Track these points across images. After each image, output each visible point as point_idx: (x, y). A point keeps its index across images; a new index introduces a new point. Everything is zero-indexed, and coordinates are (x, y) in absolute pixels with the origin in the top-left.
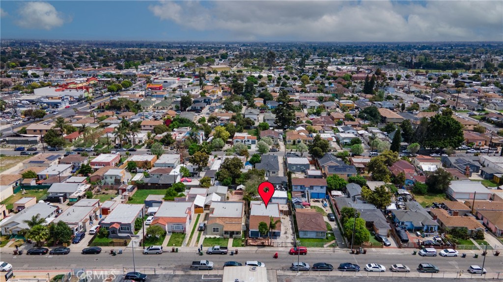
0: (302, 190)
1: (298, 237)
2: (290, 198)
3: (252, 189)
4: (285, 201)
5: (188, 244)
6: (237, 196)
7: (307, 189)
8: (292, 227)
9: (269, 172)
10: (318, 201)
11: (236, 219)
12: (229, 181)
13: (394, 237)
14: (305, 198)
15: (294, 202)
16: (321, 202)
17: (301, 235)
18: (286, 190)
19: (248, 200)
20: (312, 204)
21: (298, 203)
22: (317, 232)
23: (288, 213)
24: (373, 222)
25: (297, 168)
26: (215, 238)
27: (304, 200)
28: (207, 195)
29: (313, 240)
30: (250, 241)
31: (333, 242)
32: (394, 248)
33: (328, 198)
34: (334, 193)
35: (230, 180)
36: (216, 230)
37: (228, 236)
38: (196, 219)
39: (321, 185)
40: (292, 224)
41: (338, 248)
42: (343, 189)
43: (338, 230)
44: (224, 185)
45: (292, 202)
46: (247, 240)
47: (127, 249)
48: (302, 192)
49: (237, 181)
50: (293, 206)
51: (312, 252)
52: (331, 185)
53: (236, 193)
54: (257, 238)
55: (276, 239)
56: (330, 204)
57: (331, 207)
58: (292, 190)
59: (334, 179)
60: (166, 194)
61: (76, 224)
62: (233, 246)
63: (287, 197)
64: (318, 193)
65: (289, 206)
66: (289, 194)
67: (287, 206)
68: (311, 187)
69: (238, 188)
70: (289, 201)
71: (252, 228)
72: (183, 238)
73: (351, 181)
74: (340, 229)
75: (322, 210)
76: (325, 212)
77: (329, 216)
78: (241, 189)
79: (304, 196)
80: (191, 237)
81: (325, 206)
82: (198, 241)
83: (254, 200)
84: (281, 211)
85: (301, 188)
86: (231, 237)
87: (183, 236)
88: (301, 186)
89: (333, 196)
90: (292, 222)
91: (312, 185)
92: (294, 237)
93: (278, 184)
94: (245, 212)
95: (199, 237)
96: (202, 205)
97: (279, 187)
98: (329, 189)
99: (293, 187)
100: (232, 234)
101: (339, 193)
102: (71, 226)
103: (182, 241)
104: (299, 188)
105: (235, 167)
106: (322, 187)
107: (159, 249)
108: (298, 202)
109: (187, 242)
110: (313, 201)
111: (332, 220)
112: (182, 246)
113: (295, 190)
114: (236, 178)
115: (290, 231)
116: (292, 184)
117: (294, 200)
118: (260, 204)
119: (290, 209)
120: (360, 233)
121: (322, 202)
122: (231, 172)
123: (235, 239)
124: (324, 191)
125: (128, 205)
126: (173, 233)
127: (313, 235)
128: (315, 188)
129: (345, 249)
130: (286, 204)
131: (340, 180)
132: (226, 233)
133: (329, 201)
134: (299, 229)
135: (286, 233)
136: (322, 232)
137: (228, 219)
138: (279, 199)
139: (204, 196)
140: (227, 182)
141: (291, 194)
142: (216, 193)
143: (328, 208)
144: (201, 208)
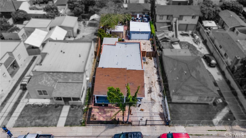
0: (168, 21)
2: (153, 32)
3: (106, 22)
4: (147, 36)
6: (92, 28)
7: (175, 19)
8: (159, 78)
10: (187, 35)
11: (75, 76)
12: (80, 10)
14: (173, 31)
15: (159, 39)
16: (190, 36)
18: (149, 20)
19: (100, 36)
20: (182, 39)
21: (165, 40)
23: (152, 55)
27: (171, 34)
28: (50, 29)
30: (95, 111)
31: (225, 111)
33: (199, 30)
34: (207, 23)
35: (82, 8)
36: (42, 93)
39: (194, 14)
40: (158, 73)
41: (237, 127)
42: (216, 18)
44: (75, 15)
45: (156, 38)
46: (91, 109)
48: (169, 23)
49: (91, 8)
50: (158, 43)
52: (204, 14)
53: (91, 25)
54: (106, 105)
56: (202, 38)
57: (205, 42)
58: (155, 21)
59: (207, 6)
62: (66, 125)
63: (150, 31)
64: (187, 25)
66: (153, 26)
67: (149, 42)
68: (180, 18)
69: (92, 18)
70: (152, 36)
73: (224, 7)
74: (228, 82)
76: (198, 51)
77: (206, 58)
78: (93, 20)
79: (170, 29)
81: (197, 42)
83: (109, 36)
84: (144, 54)
85: (167, 19)
88: (168, 16)
89: (205, 28)
91: (182, 14)
92: (163, 101)
93: (139, 13)
96: (38, 44)
97: (140, 16)
98: (201, 20)
99: (158, 18)
101: (212, 24)
104: (165, 18)
106: (193, 17)
108: (165, 38)
110: (181, 34)
111: (212, 65)
113: (160, 21)
114: (89, 5)
115: (157, 88)
116: (156, 13)
117: (159, 36)
118: (115, 45)
119: (153, 48)
121: (192, 35)
123: (72, 106)
124: (195, 21)
128: (184, 18)
130: (148, 40)
131: (213, 7)
133: (200, 34)
135: (150, 91)
137: (62, 76)
138: (140, 34)
139: (45, 30)
140: (78, 10)
141: (155, 26)
142: (61, 27)
143: (201, 45)
144: (36, 49)
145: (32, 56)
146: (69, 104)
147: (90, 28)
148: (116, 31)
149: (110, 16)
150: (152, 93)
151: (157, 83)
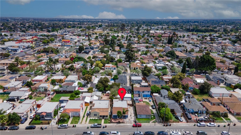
0: (139, 93)
1: (137, 118)
2: (133, 97)
3: (114, 93)
4: (130, 99)
5: (81, 122)
6: (107, 96)
7: (141, 93)
8: (134, 112)
9: (122, 84)
10: (147, 99)
11: (106, 109)
12: (102, 89)
13: (184, 117)
14: (140, 97)
15: (135, 100)
16: (148, 99)
17: (138, 117)
18: (131, 93)
19: (112, 99)
20: (144, 100)
22: (146, 115)
23: (132, 105)
24: (174, 109)
25: (136, 82)
26: (95, 119)
27: (139, 98)
28: (91, 97)
29: (144, 119)
30: (113, 120)
31: (154, 120)
32: (184, 122)
33: (151, 97)
34: (154, 94)
35: (103, 88)
36: (95, 115)
37: (102, 118)
38: (85, 109)
39: (148, 91)
40: (134, 111)
41: (157, 123)
42: (159, 92)
44: (100, 91)
45: (134, 99)
46: (111, 120)
47: (49, 126)
48: (139, 94)
49: (106, 89)
50: (134, 101)
51: (144, 126)
52: (153, 91)
53: (106, 95)
54: (116, 119)
55: (126, 119)
56: (153, 100)
57: (153, 102)
58: (134, 93)
59: (154, 88)
60: (71, 96)
61: (23, 113)
62: (104, 123)
63: (131, 97)
64: (147, 95)
65: (132, 102)
66: (132, 95)
67: (131, 101)
68: (143, 92)
69: (107, 92)
70: (132, 99)
71: (114, 114)
72: (79, 119)
73: (163, 88)
74: (158, 113)
75: (149, 103)
76: (150, 104)
77: (152, 106)
78: (108, 93)
79: (139, 96)
80: (83, 119)
81: (150, 101)
82: (86, 121)
83: (115, 99)
84: (128, 104)
85: (138, 92)
86: (103, 118)
87: (79, 118)
88: (138, 91)
89: (154, 96)
90: (134, 110)
92: (135, 118)
94: (110, 105)
95: (87, 119)
96: (89, 102)
97: (127, 91)
98: (152, 93)
99: (134, 92)
100: (103, 117)
101: (157, 94)
102: (20, 115)
103: (78, 121)
104: (137, 92)
105: (105, 82)
106: (148, 92)
107: (66, 126)
108: (137, 99)
109: (80, 122)
110: (144, 99)
111: (153, 109)
112: (78, 124)
113: (135, 93)
114: (106, 87)
115: (133, 115)
116: (134, 90)
117: (135, 99)
118: (118, 101)
119: (133, 103)
120: (168, 115)
121: (149, 99)
122: (103, 85)
123: (105, 119)
124: (149, 93)
125: (51, 103)
126: (74, 117)
127: (144, 117)
128: (145, 92)
129: (160, 124)
130: (131, 100)
131: (157, 88)
132: (101, 116)
133: (152, 99)
134: (137, 114)
135: (131, 116)
136: (149, 115)
137: (102, 109)
138: (127, 98)
140: (101, 89)
141: (133, 95)
142: (96, 95)
143: (152, 102)
144: (88, 104)
145: (86, 106)
146: (104, 119)
147: (106, 96)
148: (117, 97)
149: (115, 91)
151: (133, 113)
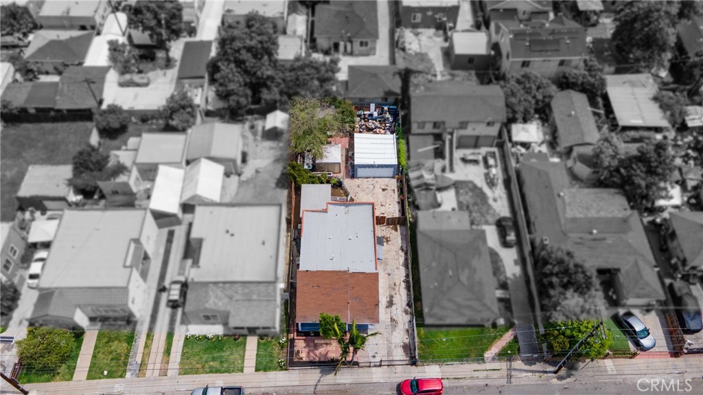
0: (436, 131)
1: (421, 325)
2: (403, 163)
4: (390, 171)
5: (143, 365)
8: (407, 276)
9: (351, 42)
10: (476, 163)
11: (261, 286)
12: (242, 101)
13: (663, 314)
14: (444, 158)
16: (481, 165)
18: (396, 124)
19: (295, 180)
20: (460, 173)
21: (425, 187)
23: (397, 222)
24: (618, 270)
25: (425, 17)
27: (439, 169)
28: (188, 163)
30: (300, 346)
31: (508, 337)
32: (661, 354)
33: (501, 146)
34: (519, 133)
35: (246, 96)
36: (210, 318)
38: (162, 251)
39: (490, 119)
40: (406, 264)
41: (518, 364)
42: (543, 112)
43: (522, 282)
45: (408, 179)
46: (292, 341)
48: (437, 138)
50: (410, 190)
52: (514, 113)
53: (267, 135)
54: (317, 335)
56: (506, 169)
57: (507, 184)
58: (409, 129)
62: (257, 370)
63: (396, 162)
64: (478, 138)
65: (402, 203)
67: (394, 184)
68: (462, 126)
70: (400, 172)
72: (131, 339)
73: (564, 83)
74: (528, 281)
75: (482, 196)
76: (489, 207)
77: (501, 225)
80: (150, 335)
81: (491, 183)
82: (168, 351)
83: (311, 182)
85: (434, 127)
87: (126, 331)
88: (435, 123)
90: (406, 254)
91: (464, 119)
92: (411, 322)
94: (289, 222)
95: (170, 335)
97: (376, 107)
98: (508, 122)
99: (415, 126)
100: (252, 331)
101: (531, 131)
103: (129, 351)
104: (428, 126)
106: (490, 124)
108: (425, 184)
109: (139, 359)
110: (462, 160)
111: (506, 244)
112: (128, 375)
113: (420, 131)
114: (261, 87)
115: (402, 297)
117: (414, 177)
118: (325, 211)
119: (403, 211)
121: (485, 162)
122: (246, 72)
123: (262, 336)
124: (494, 130)
126: (104, 320)
128: (470, 127)
129: (539, 366)
130: (393, 177)
131: (538, 88)
133: (504, 161)
135: (390, 304)
138: (376, 169)
139: (178, 167)
142: (210, 158)
143: (500, 191)
144: (172, 219)
146: (256, 334)
147: (268, 144)
148: (324, 161)
150: (394, 307)
151: (403, 285)
